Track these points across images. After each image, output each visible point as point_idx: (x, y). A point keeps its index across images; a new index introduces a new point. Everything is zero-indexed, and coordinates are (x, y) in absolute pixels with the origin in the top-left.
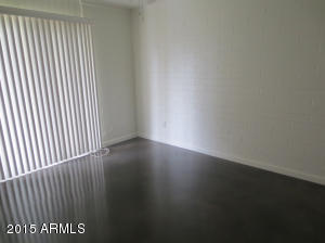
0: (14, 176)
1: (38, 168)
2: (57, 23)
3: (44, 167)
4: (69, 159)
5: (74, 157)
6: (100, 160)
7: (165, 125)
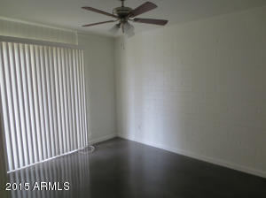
0: (17, 169)
1: (36, 162)
2: (58, 49)
3: (41, 161)
4: (62, 155)
5: (66, 154)
6: (86, 155)
7: (139, 127)
